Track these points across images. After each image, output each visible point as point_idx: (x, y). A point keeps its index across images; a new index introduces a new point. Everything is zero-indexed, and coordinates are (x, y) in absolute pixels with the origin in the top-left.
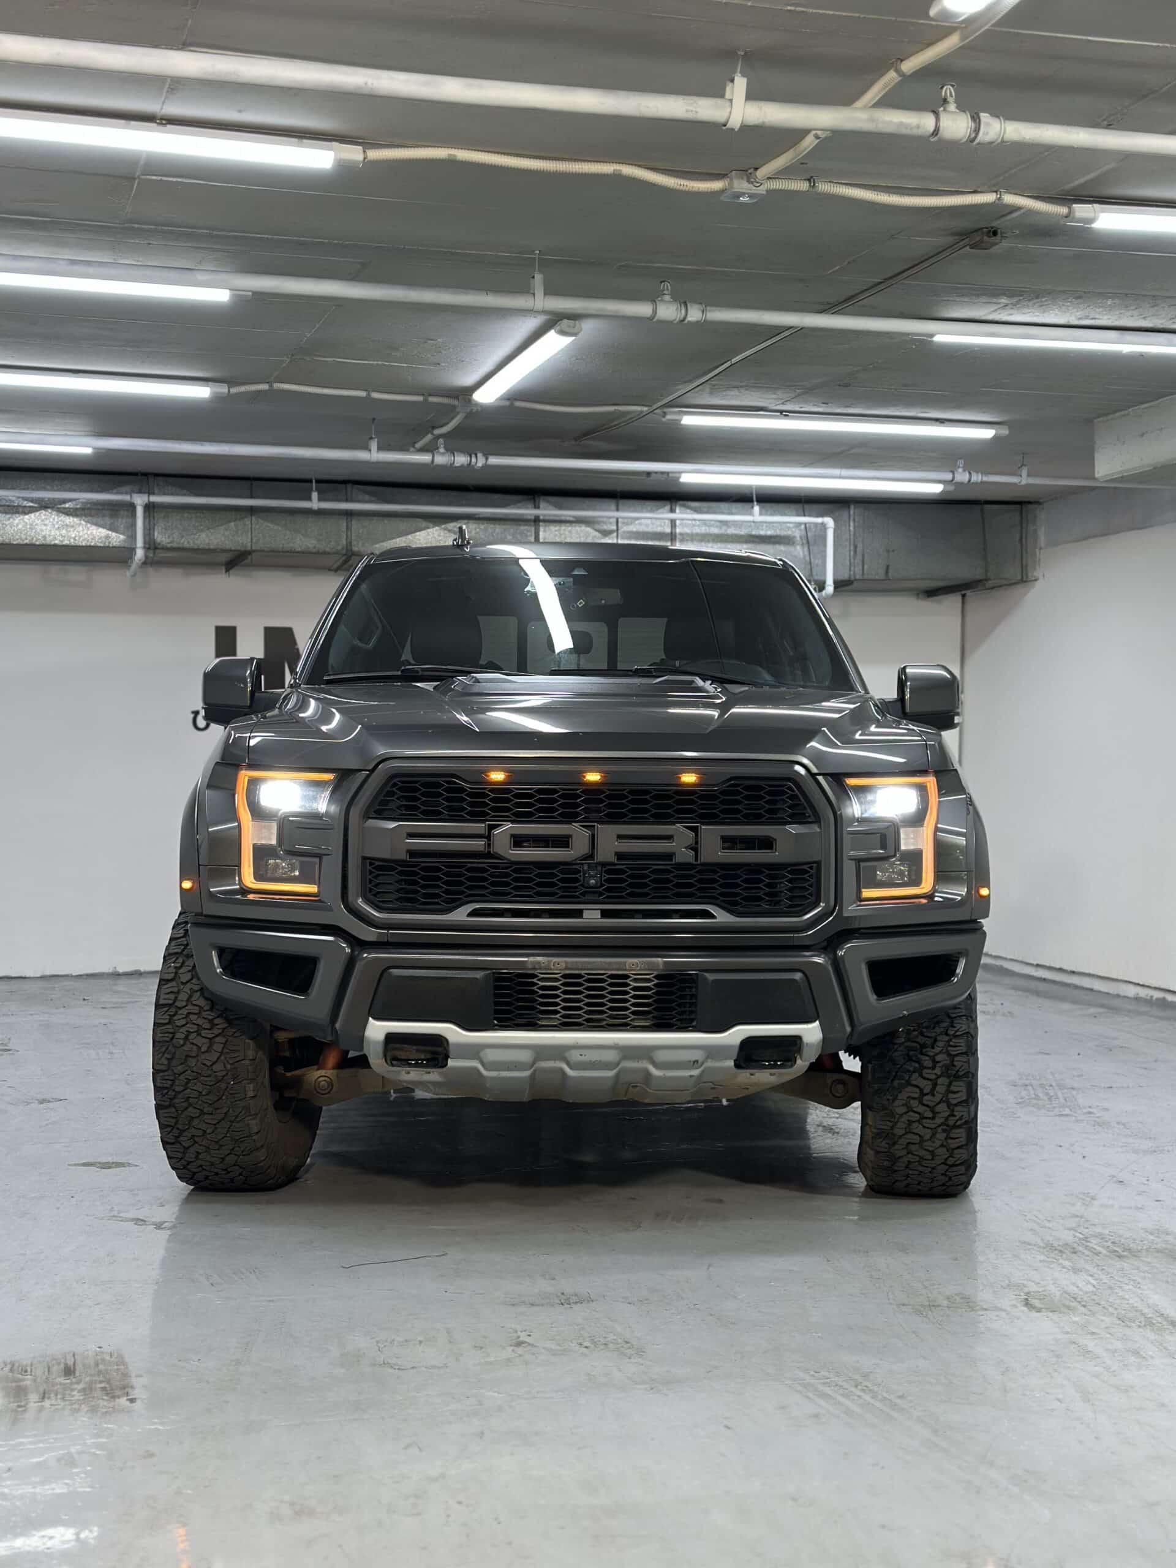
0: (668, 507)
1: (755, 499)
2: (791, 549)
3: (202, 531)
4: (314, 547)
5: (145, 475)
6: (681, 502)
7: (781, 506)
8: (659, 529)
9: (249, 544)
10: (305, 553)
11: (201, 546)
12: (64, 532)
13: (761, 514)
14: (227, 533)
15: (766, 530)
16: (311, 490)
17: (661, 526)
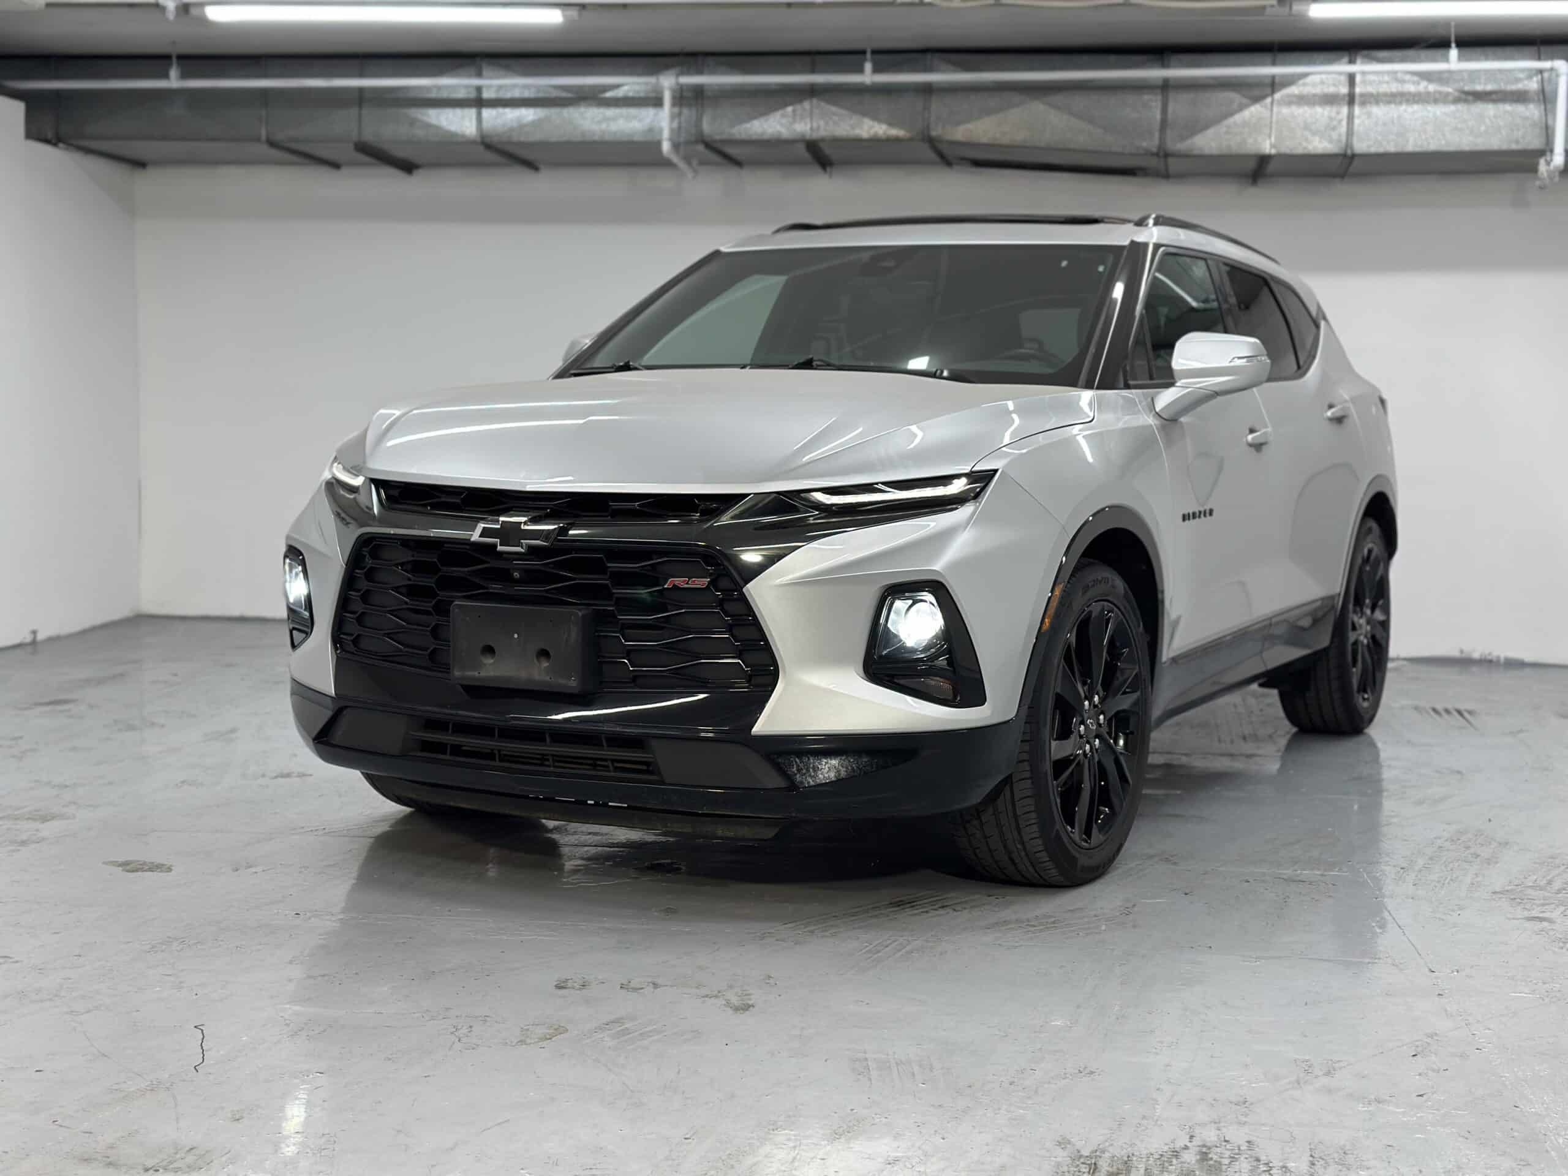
0: (1346, 59)
1: (1453, 39)
2: (1520, 108)
3: (755, 118)
4: (885, 133)
5: (693, 55)
6: (1365, 52)
7: (1508, 50)
8: (1331, 90)
9: (809, 132)
10: (875, 141)
11: (754, 137)
12: (604, 126)
13: (1461, 58)
14: (784, 121)
15: (1485, 84)
16: (865, 60)
17: (1334, 85)
